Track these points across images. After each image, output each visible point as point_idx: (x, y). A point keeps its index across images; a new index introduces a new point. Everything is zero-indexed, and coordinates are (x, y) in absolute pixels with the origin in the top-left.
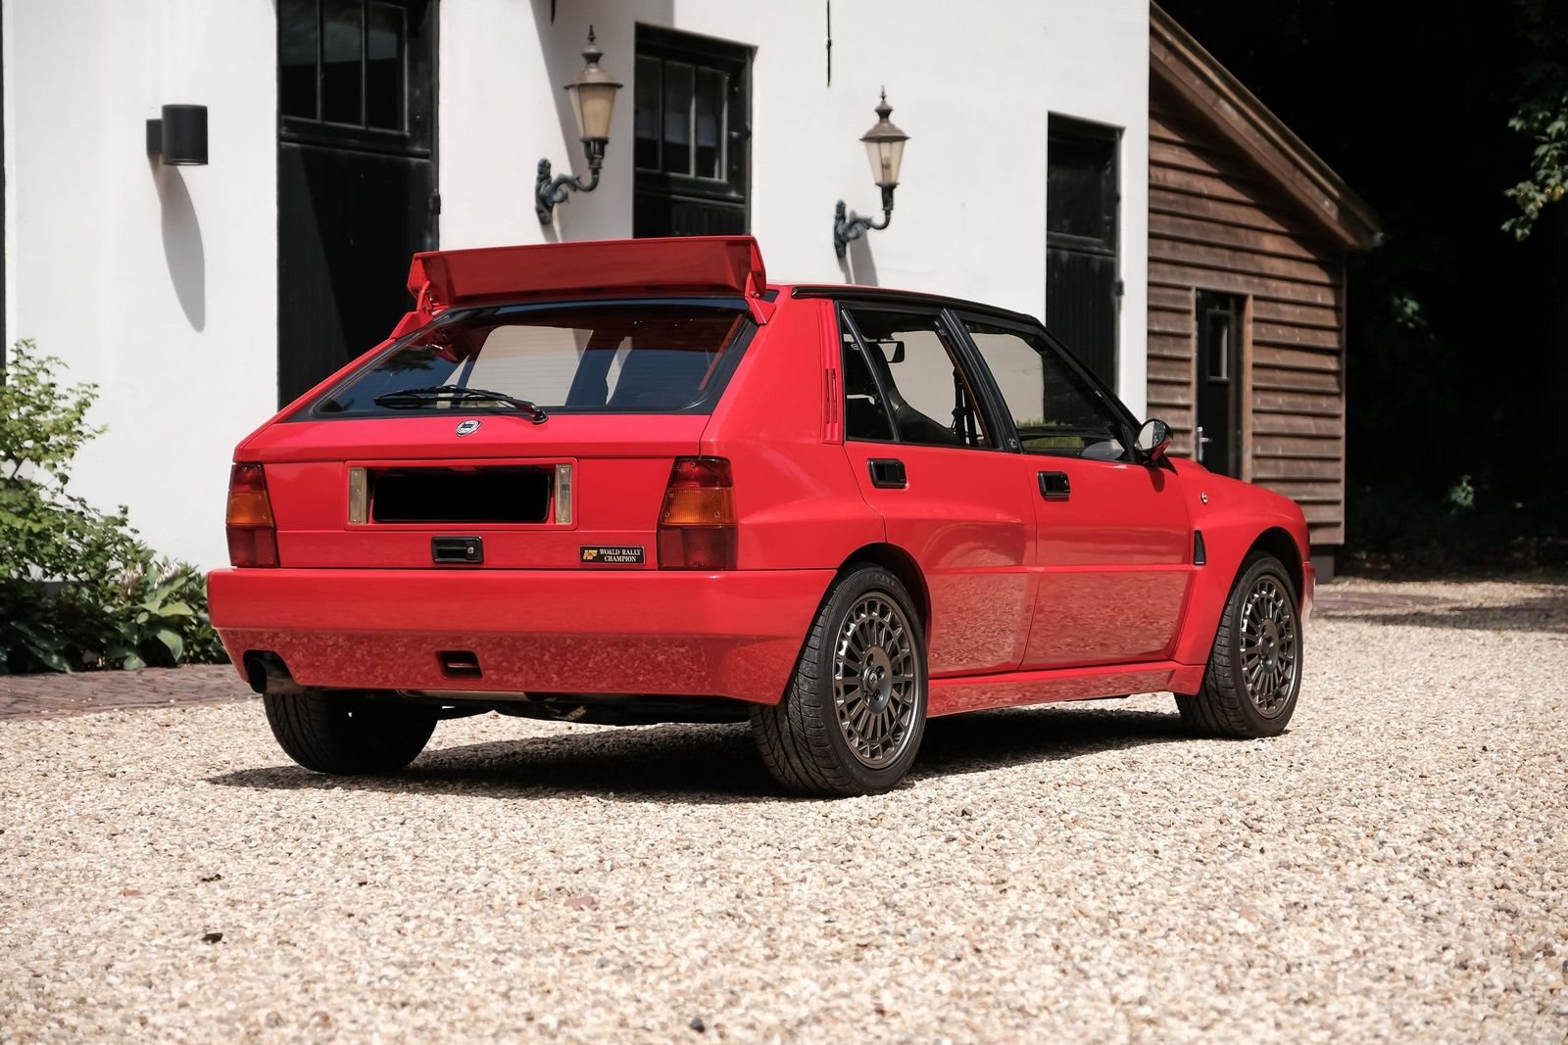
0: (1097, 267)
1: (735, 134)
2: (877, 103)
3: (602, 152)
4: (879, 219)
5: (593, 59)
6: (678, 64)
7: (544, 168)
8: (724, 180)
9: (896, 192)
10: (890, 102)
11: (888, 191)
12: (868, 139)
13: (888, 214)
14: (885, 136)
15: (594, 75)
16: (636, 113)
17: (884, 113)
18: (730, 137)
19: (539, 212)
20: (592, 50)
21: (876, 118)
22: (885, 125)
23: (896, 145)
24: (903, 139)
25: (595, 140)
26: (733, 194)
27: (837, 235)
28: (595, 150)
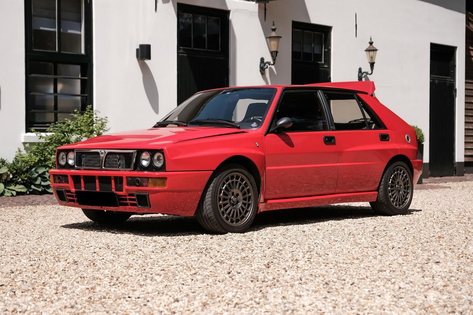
0: (448, 85)
1: (326, 50)
2: (369, 41)
3: (276, 55)
4: (370, 72)
5: (274, 30)
6: (307, 31)
7: (262, 60)
8: (323, 62)
9: (375, 65)
10: (373, 40)
11: (372, 65)
12: (367, 50)
13: (372, 70)
14: (371, 49)
15: (274, 34)
16: (292, 44)
17: (371, 43)
18: (325, 51)
19: (261, 71)
20: (274, 28)
21: (369, 45)
22: (371, 46)
23: (375, 52)
24: (376, 50)
25: (274, 52)
26: (326, 66)
27: (359, 77)
28: (274, 54)
